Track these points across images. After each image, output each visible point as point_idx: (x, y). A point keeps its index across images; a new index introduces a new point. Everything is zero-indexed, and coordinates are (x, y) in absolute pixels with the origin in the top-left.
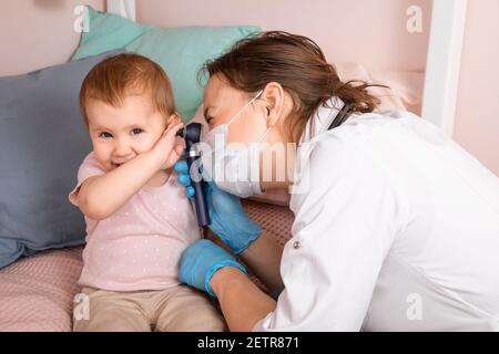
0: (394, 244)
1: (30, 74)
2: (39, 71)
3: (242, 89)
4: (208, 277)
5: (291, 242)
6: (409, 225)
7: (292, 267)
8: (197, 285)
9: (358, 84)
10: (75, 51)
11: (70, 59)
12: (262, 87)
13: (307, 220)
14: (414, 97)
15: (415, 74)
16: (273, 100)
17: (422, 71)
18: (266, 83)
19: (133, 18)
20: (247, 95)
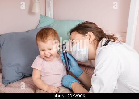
0: (119, 77)
1: (27, 31)
2: (29, 31)
3: (82, 34)
4: (70, 84)
5: (94, 74)
6: (124, 72)
7: (94, 81)
8: (67, 86)
9: (112, 35)
10: (38, 26)
11: (36, 28)
12: (87, 33)
13: (98, 69)
14: (123, 39)
15: (124, 33)
16: (90, 36)
17: (126, 33)
18: (88, 32)
19: (52, 18)
20: (83, 35)
